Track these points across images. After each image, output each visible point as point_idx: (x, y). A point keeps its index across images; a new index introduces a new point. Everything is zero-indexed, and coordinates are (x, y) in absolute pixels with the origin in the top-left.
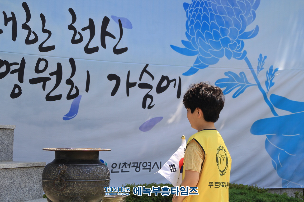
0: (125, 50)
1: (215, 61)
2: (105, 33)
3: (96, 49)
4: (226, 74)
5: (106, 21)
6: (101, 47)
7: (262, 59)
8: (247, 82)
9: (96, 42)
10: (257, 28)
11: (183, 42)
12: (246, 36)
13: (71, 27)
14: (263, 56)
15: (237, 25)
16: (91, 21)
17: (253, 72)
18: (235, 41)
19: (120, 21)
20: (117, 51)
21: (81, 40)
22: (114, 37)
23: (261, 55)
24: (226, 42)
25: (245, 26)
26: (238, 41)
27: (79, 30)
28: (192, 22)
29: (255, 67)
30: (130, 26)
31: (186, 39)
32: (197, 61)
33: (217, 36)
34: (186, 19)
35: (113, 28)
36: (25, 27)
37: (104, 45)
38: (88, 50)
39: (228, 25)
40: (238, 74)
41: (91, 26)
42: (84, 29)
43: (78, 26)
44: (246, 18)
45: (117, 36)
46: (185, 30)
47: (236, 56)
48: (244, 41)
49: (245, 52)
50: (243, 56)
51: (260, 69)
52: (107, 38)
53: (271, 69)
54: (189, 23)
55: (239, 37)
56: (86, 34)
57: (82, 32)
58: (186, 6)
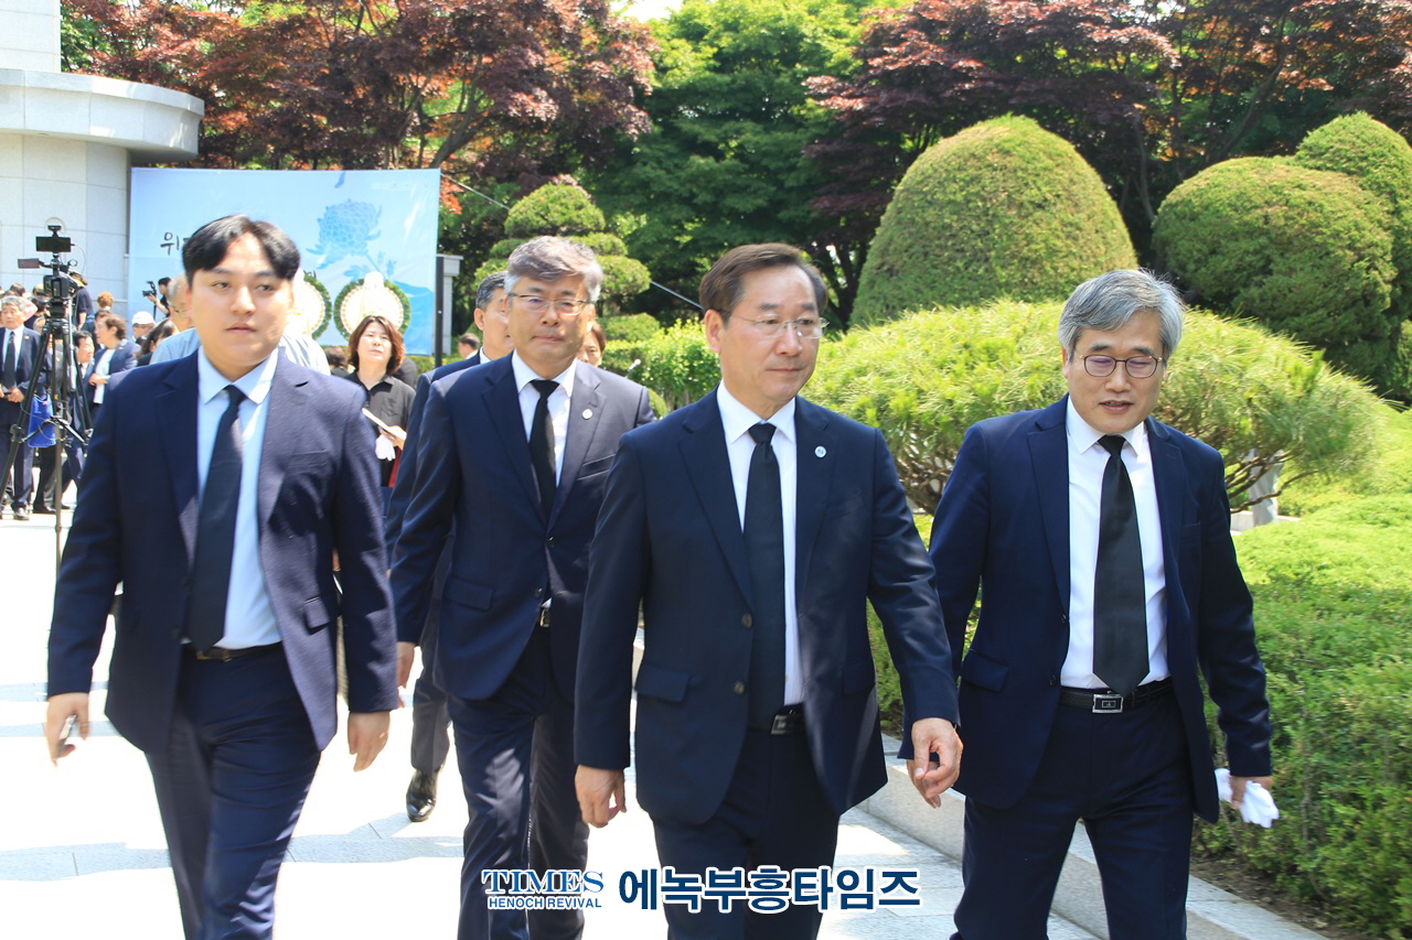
1: (340, 258)
10: (380, 233)
11: (317, 246)
12: (370, 238)
15: (362, 231)
17: (373, 264)
24: (352, 243)
25: (368, 231)
29: (376, 261)
31: (319, 243)
32: (327, 259)
33: (345, 239)
39: (354, 231)
40: (362, 267)
44: (369, 225)
48: (368, 242)
50: (366, 253)
51: (380, 262)
53: (390, 262)
55: (363, 240)
58: (319, 220)
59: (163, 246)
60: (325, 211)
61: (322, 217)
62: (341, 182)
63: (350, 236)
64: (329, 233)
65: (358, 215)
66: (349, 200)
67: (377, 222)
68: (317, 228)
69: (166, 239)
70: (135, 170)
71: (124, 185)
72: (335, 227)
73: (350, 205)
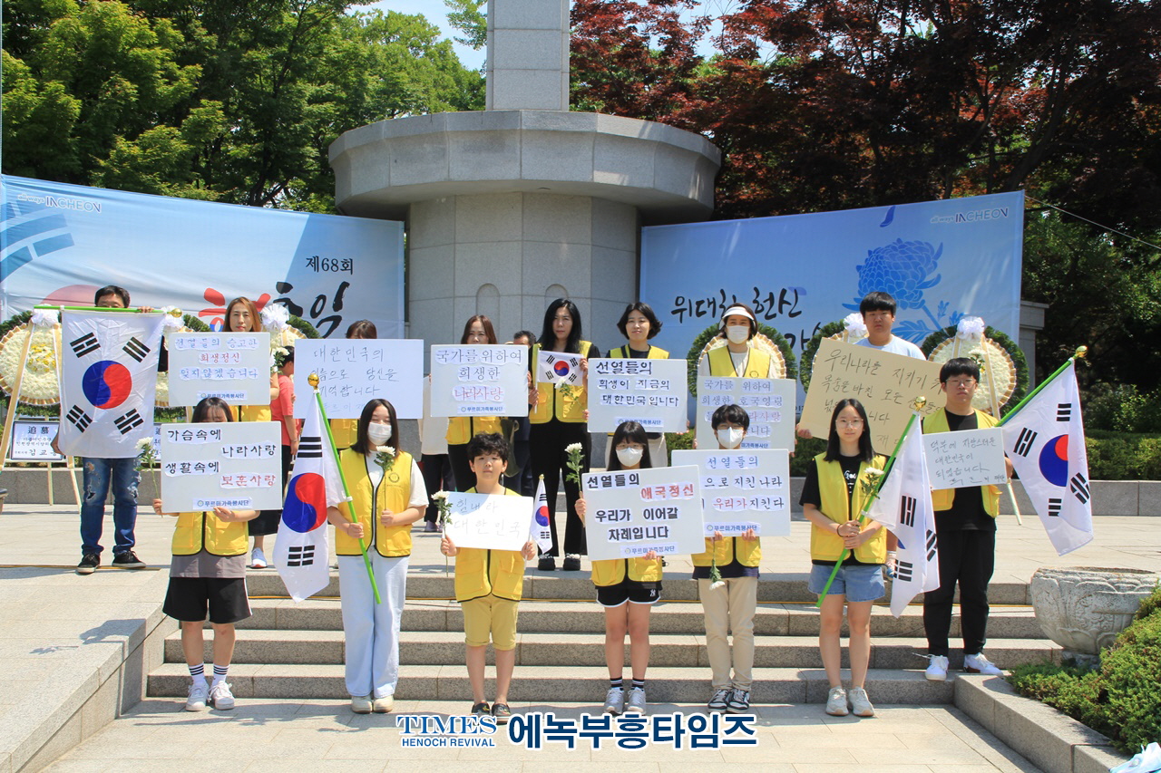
0: (800, 313)
2: (782, 301)
3: (774, 316)
4: (901, 323)
5: (784, 292)
6: (778, 314)
7: (942, 306)
8: (926, 329)
9: (775, 309)
10: (939, 277)
11: (855, 299)
12: (926, 285)
13: (755, 301)
14: (945, 303)
15: (915, 277)
16: (771, 294)
17: (933, 320)
18: (912, 292)
19: (795, 291)
20: (792, 315)
21: (763, 309)
22: (790, 304)
23: (942, 302)
24: (902, 294)
25: (924, 276)
26: (916, 292)
27: (761, 302)
28: (865, 281)
29: (935, 315)
30: (804, 293)
34: (859, 279)
35: (789, 297)
36: (722, 306)
37: (781, 311)
38: (768, 317)
39: (904, 277)
40: (915, 322)
41: (771, 298)
42: (765, 302)
43: (760, 300)
44: (925, 269)
45: (793, 303)
46: (858, 288)
47: (912, 306)
48: (924, 291)
49: (923, 301)
50: (922, 305)
51: (940, 315)
52: (784, 306)
53: (955, 314)
54: (862, 282)
55: (918, 288)
56: (767, 305)
57: (764, 304)
58: (859, 268)
59: (674, 312)
60: (867, 256)
61: (863, 264)
62: (889, 218)
63: (899, 285)
64: (871, 283)
65: (910, 258)
66: (899, 240)
67: (936, 265)
68: (856, 277)
69: (677, 304)
70: (645, 229)
71: (634, 249)
72: (879, 275)
73: (900, 246)
